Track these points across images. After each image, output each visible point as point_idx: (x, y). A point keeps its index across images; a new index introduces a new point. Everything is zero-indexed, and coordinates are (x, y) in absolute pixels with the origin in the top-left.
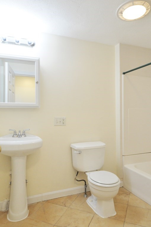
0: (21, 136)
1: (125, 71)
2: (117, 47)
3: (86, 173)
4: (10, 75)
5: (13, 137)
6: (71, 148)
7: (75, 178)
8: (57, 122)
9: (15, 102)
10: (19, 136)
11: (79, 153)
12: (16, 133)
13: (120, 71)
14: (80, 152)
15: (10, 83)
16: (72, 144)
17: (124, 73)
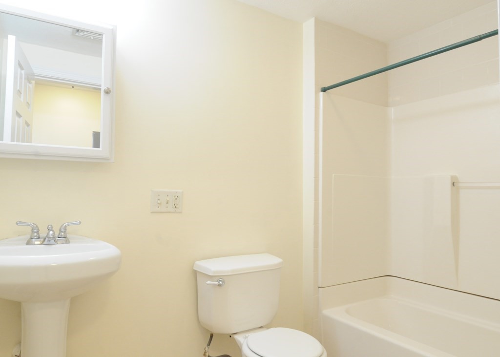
0: (53, 242)
1: (327, 85)
2: (308, 28)
3: (236, 337)
4: (21, 74)
5: (28, 243)
6: (195, 273)
7: (205, 352)
8: (160, 204)
9: (31, 143)
10: (48, 241)
11: (220, 285)
12: (38, 232)
13: (316, 85)
14: (221, 281)
15: (20, 97)
16: (197, 263)
17: (324, 90)
